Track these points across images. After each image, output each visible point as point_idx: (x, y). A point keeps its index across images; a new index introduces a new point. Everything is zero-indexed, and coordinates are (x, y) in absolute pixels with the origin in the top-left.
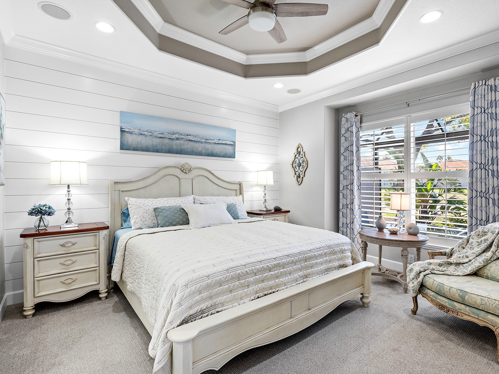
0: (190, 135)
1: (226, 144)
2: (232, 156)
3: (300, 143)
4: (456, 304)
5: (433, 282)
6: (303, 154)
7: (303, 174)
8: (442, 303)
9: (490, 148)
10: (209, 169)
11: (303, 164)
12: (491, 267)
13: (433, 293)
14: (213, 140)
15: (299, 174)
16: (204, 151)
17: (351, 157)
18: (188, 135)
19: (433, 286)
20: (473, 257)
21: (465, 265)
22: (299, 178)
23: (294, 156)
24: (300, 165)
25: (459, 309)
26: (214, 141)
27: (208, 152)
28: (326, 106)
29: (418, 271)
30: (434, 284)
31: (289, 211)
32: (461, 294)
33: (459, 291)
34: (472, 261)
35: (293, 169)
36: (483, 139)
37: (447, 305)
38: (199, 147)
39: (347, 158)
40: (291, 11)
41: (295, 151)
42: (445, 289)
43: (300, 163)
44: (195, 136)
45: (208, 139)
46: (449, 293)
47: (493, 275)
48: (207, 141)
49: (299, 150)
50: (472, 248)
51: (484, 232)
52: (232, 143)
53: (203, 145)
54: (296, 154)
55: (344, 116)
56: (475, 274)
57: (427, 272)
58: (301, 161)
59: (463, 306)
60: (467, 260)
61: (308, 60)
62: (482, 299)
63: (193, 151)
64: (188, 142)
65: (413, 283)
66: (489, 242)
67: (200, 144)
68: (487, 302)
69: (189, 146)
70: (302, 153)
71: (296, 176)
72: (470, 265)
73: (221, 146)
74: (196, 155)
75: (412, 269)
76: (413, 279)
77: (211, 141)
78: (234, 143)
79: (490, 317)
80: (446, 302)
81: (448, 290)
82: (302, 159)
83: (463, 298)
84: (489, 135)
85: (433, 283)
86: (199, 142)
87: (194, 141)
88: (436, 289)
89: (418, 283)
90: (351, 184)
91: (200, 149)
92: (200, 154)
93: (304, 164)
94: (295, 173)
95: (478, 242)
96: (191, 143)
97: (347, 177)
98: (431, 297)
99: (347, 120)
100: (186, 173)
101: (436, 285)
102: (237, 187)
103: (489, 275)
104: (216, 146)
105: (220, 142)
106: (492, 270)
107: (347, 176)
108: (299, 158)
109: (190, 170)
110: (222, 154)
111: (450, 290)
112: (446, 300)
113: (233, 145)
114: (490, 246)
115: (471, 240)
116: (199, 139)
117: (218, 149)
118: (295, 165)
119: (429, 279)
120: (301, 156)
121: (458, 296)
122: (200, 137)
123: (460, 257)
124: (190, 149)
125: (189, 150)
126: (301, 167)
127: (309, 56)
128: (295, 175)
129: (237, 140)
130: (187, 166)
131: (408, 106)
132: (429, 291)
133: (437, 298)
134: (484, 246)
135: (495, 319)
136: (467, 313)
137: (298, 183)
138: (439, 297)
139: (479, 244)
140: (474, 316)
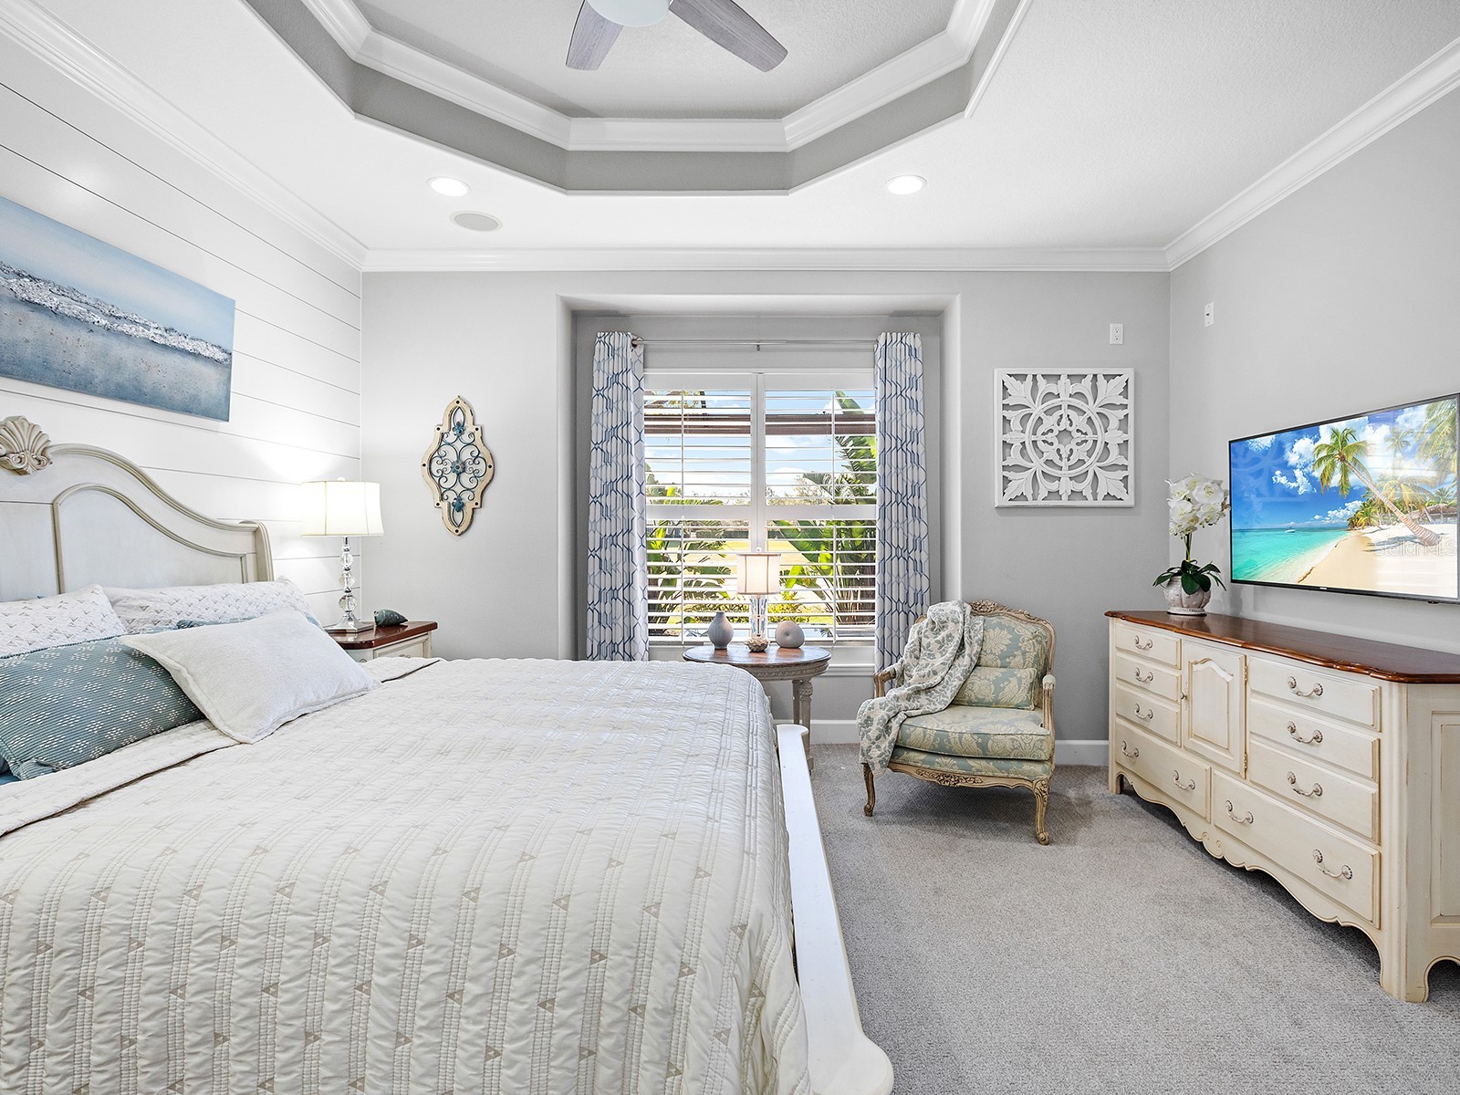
0: (33, 279)
1: (196, 355)
2: (219, 411)
3: (462, 395)
4: (971, 762)
5: (924, 733)
6: (478, 434)
7: (477, 500)
8: (945, 769)
9: (909, 463)
10: (137, 463)
11: (475, 467)
12: (973, 683)
13: (923, 757)
14: (145, 326)
15: (459, 499)
16: (99, 373)
17: (625, 456)
18: (23, 276)
19: (926, 740)
20: (945, 672)
21: (938, 688)
22: (460, 512)
23: (439, 436)
24: (459, 469)
25: (978, 770)
26: (150, 334)
27: (118, 378)
28: (561, 297)
29: (886, 717)
30: (928, 736)
31: (434, 626)
32: (980, 740)
33: (976, 737)
34: (946, 678)
35: (430, 479)
36: (899, 447)
37: (955, 769)
38: (81, 349)
39: (614, 459)
40: (701, 10)
41: (440, 417)
42: (952, 741)
43: (464, 463)
44: (62, 291)
45: (122, 315)
46: (959, 744)
47: (980, 696)
48: (115, 324)
49: (459, 417)
50: (932, 656)
51: (943, 623)
52: (220, 356)
53: (98, 340)
54: (445, 429)
55: (603, 339)
56: (955, 703)
57: (901, 716)
58: (466, 456)
59: (983, 763)
60: (938, 678)
61: (571, 148)
62: (1013, 740)
63: (46, 365)
64: (24, 310)
65: (878, 747)
66: (957, 638)
67: (84, 334)
68: (1022, 742)
69: (28, 334)
70: (469, 428)
71: (444, 505)
72: (944, 687)
73: (176, 359)
74: (61, 383)
75: (869, 717)
76: (878, 738)
77: (132, 330)
78: (226, 356)
79: (1026, 767)
80: (954, 764)
81: (957, 739)
82: (471, 448)
83: (983, 746)
84: (908, 440)
85: (925, 736)
86: (76, 320)
87: (55, 313)
88: (934, 745)
89: (890, 743)
90: (625, 531)
91: (82, 358)
92: (81, 384)
93: (482, 466)
94: (442, 495)
95: (938, 642)
96: (35, 318)
97: (614, 513)
98: (919, 765)
99: (612, 352)
100: (20, 472)
101: (932, 738)
102: (243, 544)
103: (974, 700)
104: (155, 357)
105: (173, 340)
106: (976, 688)
107: (613, 508)
108: (459, 445)
109: (42, 459)
110: (178, 397)
111: (960, 738)
112: (954, 761)
113: (224, 365)
114: (962, 646)
115: (924, 642)
116: (76, 309)
117: (164, 371)
118: (442, 467)
119: (912, 729)
120: (465, 438)
121: (974, 745)
122: (84, 299)
123: (924, 676)
124: (29, 350)
125: (27, 353)
126: (465, 478)
127: (579, 137)
128: (442, 499)
129: (241, 345)
130: (23, 439)
131: (759, 350)
132: (912, 754)
133: (932, 763)
134: (952, 648)
135: (1032, 767)
136: (991, 774)
137: (454, 529)
138: (938, 759)
139: (941, 644)
140: (1002, 775)
